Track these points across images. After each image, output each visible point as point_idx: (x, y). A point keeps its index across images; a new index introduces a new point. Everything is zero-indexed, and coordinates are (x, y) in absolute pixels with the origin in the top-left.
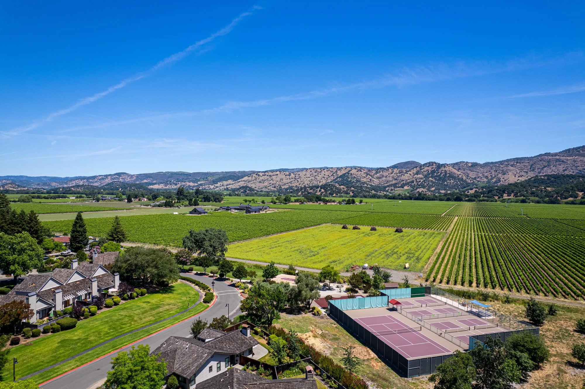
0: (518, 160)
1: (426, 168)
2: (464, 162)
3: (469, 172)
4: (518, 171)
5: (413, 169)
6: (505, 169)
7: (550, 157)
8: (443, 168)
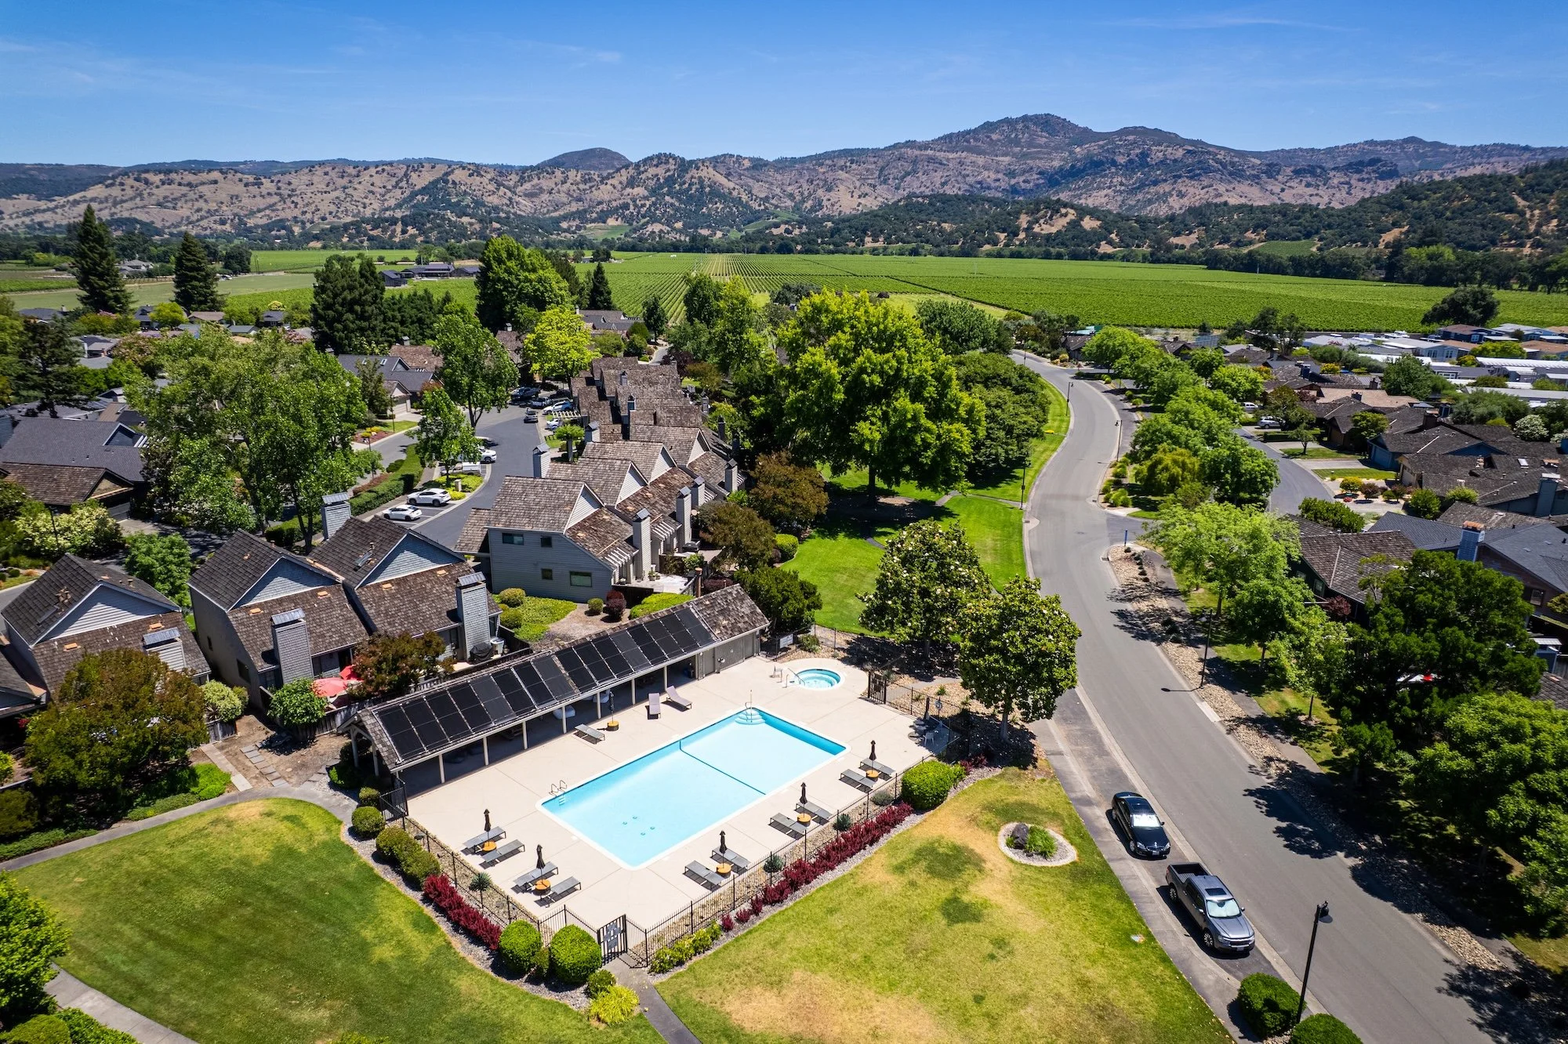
0: (853, 156)
1: (652, 171)
2: (733, 156)
3: (751, 182)
4: (858, 184)
5: (618, 170)
6: (830, 176)
7: (917, 152)
8: (693, 172)
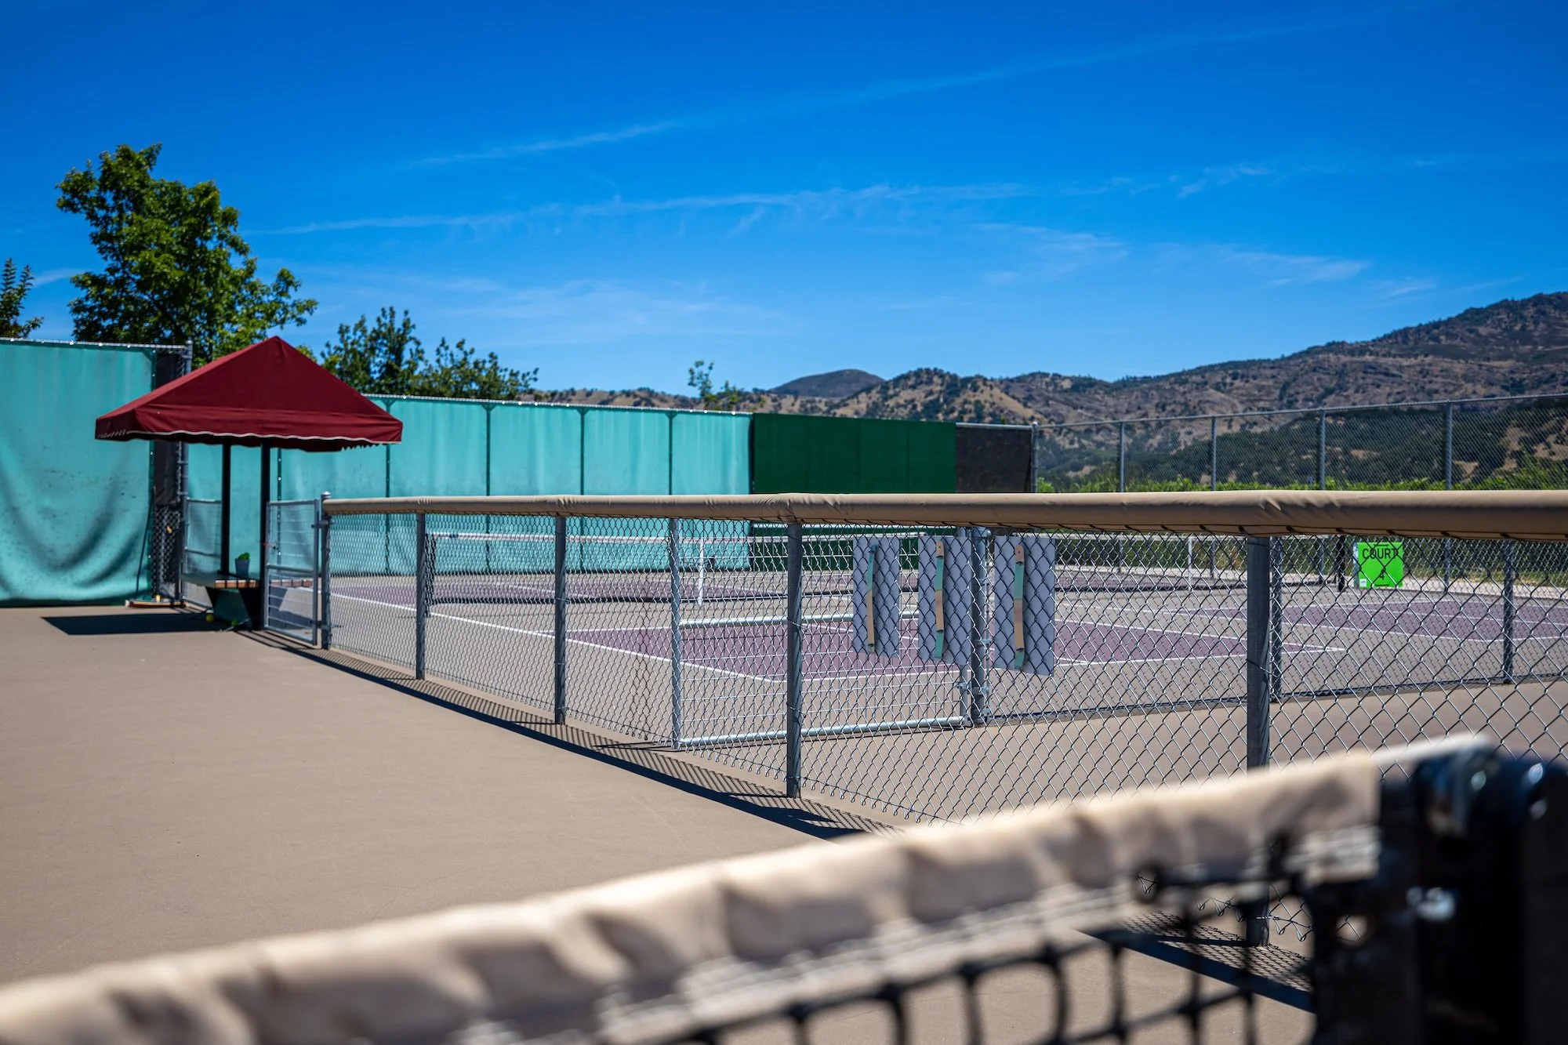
0: (1237, 370)
1: (906, 395)
2: (1046, 375)
3: (1063, 409)
4: (1240, 408)
5: (856, 395)
6: (1193, 398)
7: (1344, 359)
8: (968, 395)
